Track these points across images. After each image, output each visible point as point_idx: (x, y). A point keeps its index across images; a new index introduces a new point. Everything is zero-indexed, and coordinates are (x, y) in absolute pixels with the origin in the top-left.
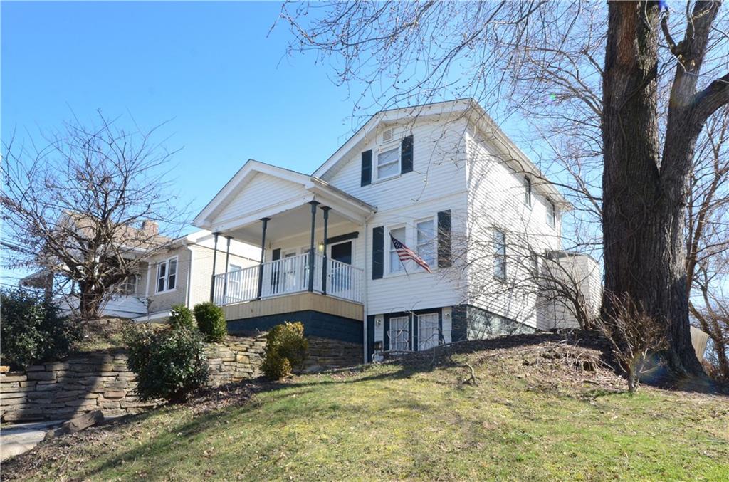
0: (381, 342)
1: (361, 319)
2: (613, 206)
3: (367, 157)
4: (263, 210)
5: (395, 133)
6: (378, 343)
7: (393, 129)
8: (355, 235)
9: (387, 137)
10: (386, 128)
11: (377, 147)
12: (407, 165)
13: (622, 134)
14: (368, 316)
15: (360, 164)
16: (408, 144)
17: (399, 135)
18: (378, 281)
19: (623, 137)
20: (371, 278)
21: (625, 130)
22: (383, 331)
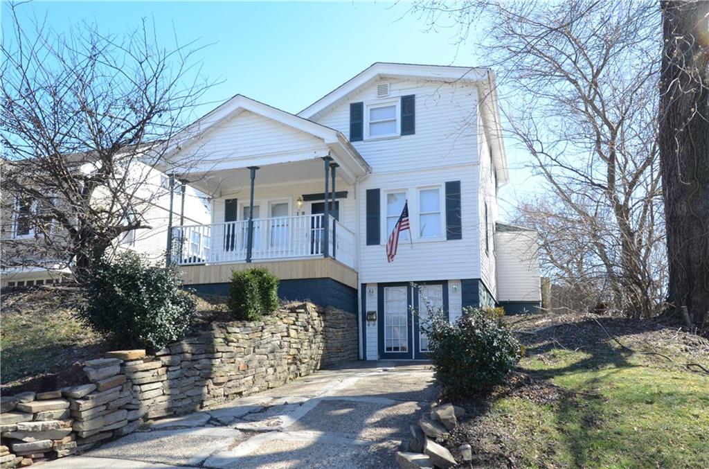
0: (375, 312)
1: (356, 288)
2: (683, 206)
3: (357, 110)
4: (254, 157)
5: (392, 89)
6: (372, 313)
7: (390, 84)
8: (343, 194)
9: (382, 91)
10: (382, 82)
11: (369, 100)
12: (408, 126)
13: (690, 141)
14: (362, 284)
15: (349, 116)
16: (408, 104)
17: (397, 92)
18: (373, 248)
19: (691, 144)
20: (365, 243)
21: (693, 137)
22: (376, 300)
